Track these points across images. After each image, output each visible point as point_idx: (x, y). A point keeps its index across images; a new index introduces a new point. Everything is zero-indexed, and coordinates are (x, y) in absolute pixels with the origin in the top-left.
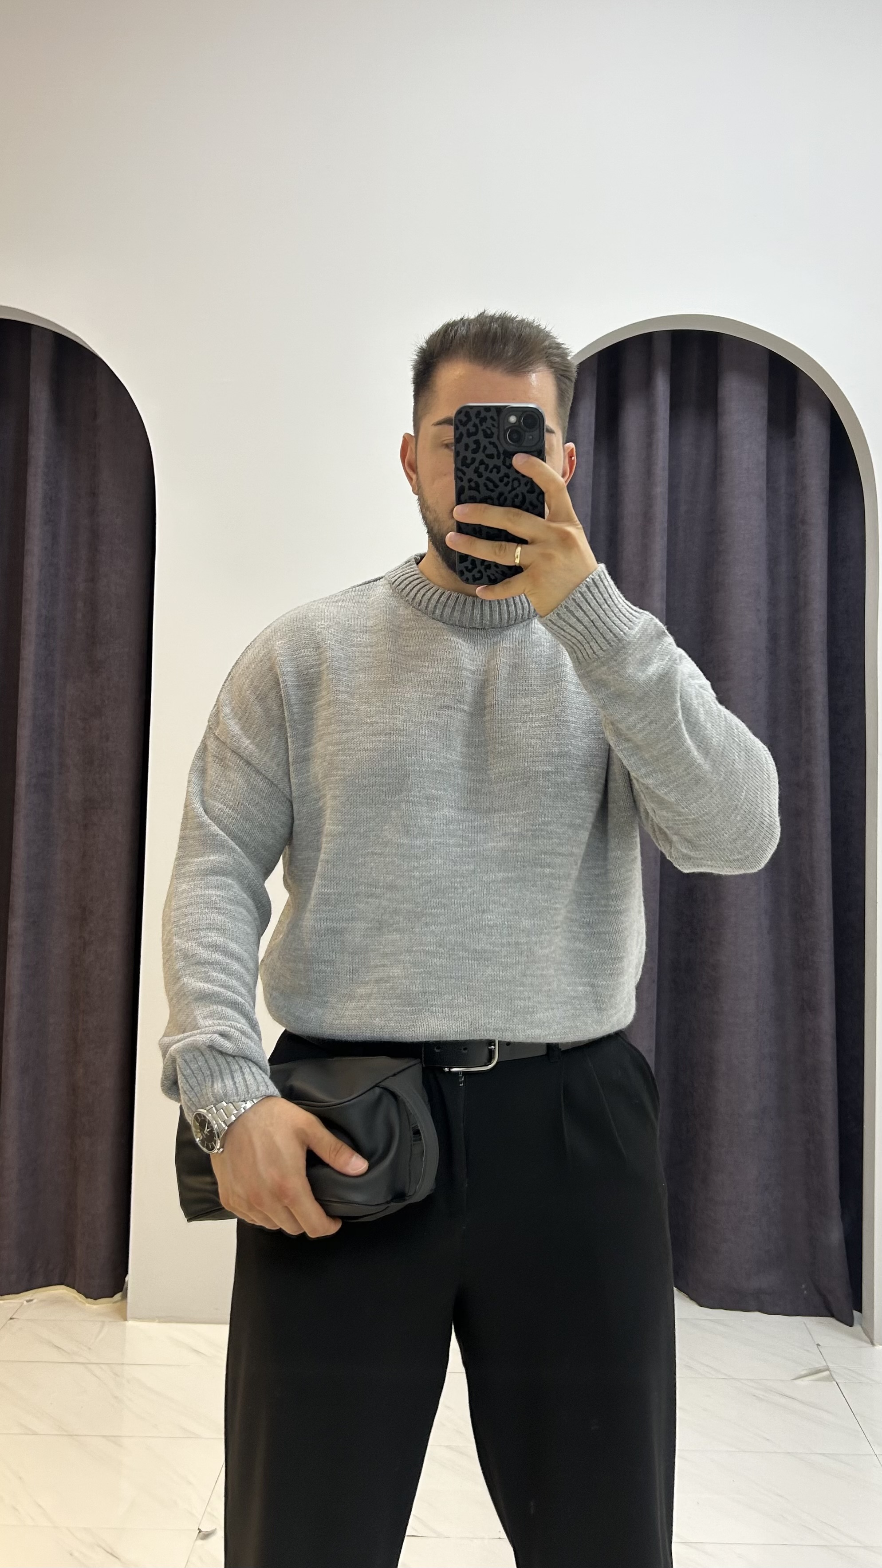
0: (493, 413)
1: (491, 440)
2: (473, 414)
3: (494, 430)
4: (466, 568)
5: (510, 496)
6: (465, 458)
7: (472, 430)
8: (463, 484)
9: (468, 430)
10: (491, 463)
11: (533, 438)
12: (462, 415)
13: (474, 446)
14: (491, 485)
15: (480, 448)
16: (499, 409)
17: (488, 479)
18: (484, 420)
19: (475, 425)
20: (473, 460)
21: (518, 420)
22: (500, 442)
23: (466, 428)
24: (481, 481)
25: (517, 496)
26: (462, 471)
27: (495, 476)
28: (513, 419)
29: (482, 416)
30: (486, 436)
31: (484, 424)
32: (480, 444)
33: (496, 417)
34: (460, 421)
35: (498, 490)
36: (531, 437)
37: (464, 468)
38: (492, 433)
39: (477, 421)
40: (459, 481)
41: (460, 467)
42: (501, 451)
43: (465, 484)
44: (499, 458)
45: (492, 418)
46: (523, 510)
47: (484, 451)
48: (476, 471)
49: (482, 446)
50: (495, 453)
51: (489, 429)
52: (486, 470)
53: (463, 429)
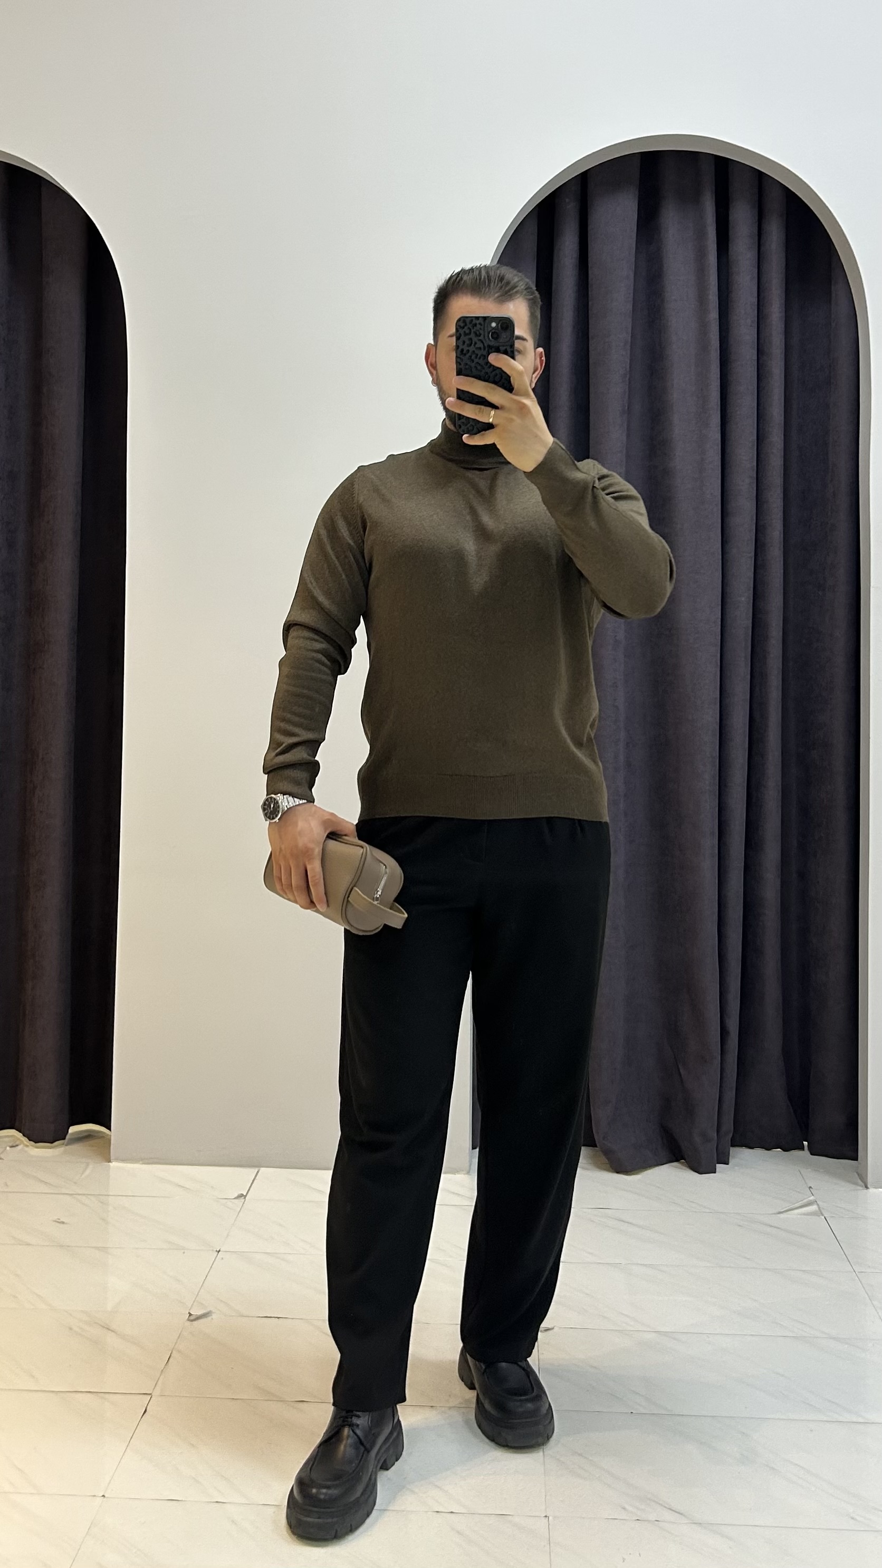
0: (481, 321)
1: (480, 338)
2: (468, 321)
3: (482, 332)
4: (463, 423)
5: (492, 375)
6: (462, 350)
7: (467, 331)
8: (461, 367)
9: (465, 332)
10: (480, 353)
11: (507, 337)
12: (461, 321)
13: (467, 342)
14: (479, 368)
15: (472, 343)
16: (485, 318)
17: (477, 363)
18: (475, 325)
19: (469, 328)
20: (468, 351)
21: (497, 325)
22: (485, 340)
23: (464, 330)
24: (473, 365)
25: (496, 375)
26: (459, 358)
27: (481, 361)
28: (494, 325)
29: (474, 321)
30: (476, 335)
31: (475, 327)
32: (472, 341)
33: (482, 323)
34: (460, 326)
35: (484, 371)
36: (505, 336)
37: (461, 356)
38: (480, 335)
39: (470, 326)
40: (458, 364)
41: (458, 356)
42: (486, 346)
43: (462, 366)
44: (485, 349)
45: (480, 324)
46: (498, 386)
47: (474, 345)
48: (471, 356)
49: (473, 343)
50: (482, 346)
51: (478, 331)
52: (476, 357)
53: (461, 331)
